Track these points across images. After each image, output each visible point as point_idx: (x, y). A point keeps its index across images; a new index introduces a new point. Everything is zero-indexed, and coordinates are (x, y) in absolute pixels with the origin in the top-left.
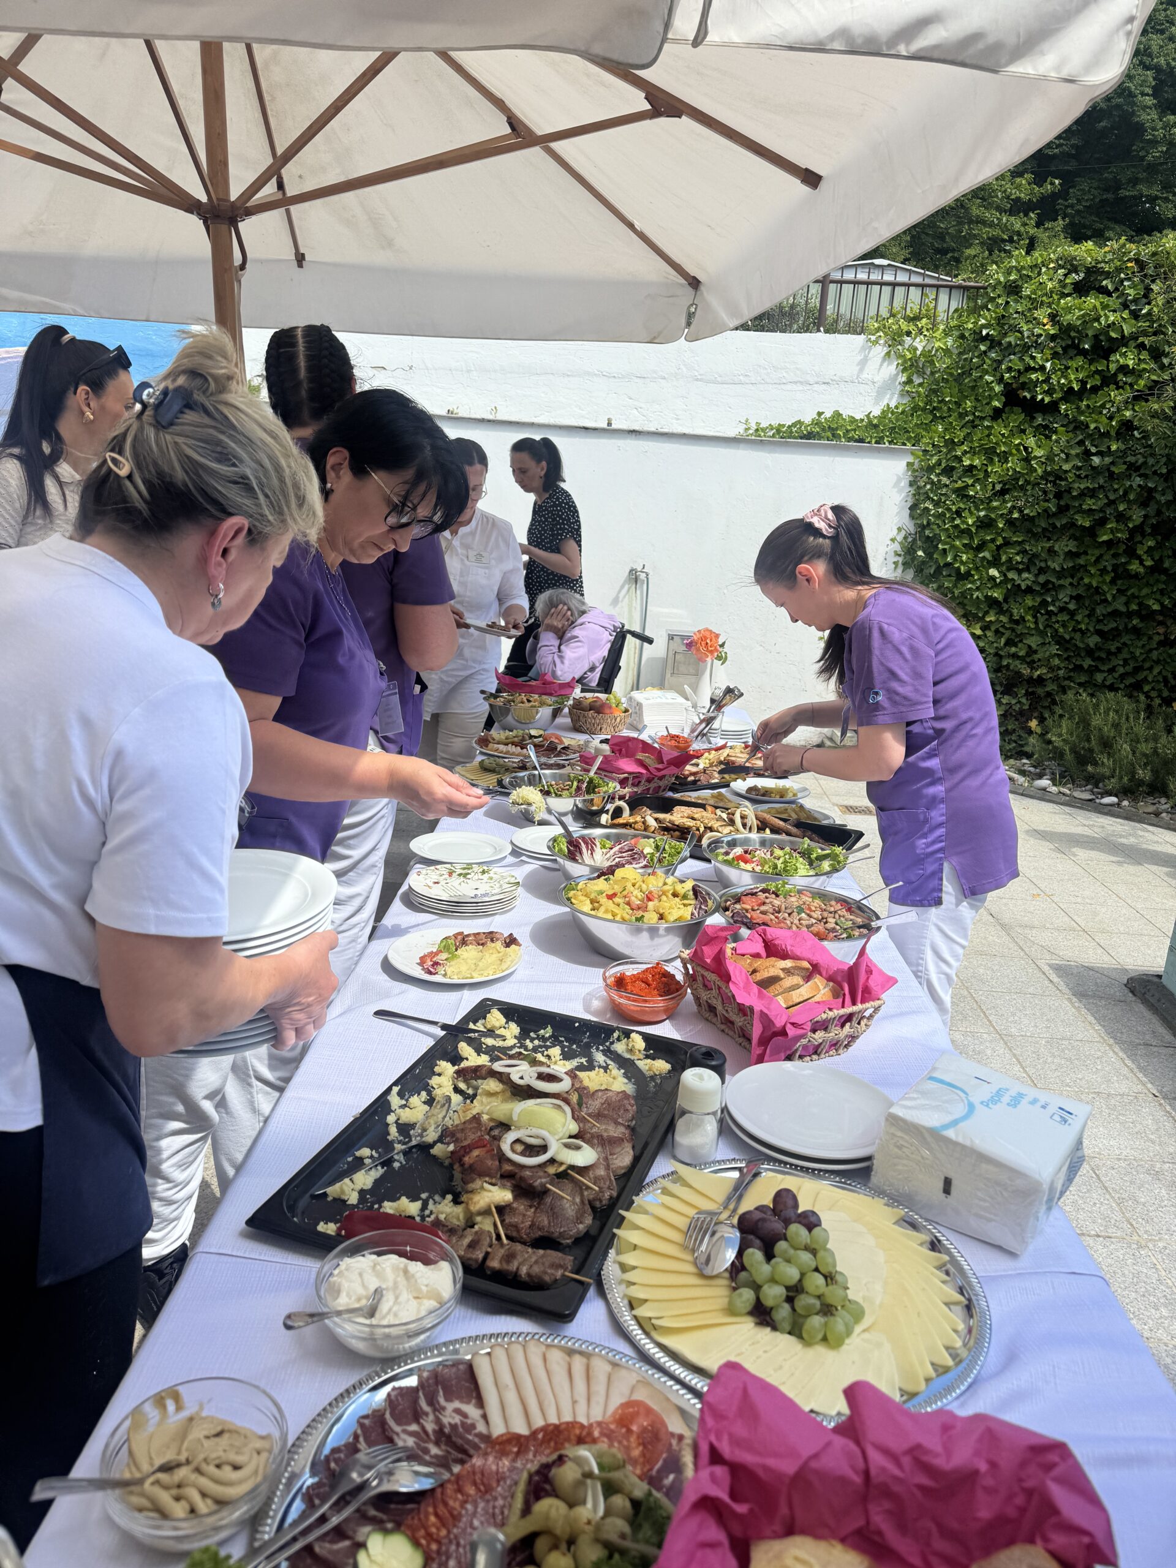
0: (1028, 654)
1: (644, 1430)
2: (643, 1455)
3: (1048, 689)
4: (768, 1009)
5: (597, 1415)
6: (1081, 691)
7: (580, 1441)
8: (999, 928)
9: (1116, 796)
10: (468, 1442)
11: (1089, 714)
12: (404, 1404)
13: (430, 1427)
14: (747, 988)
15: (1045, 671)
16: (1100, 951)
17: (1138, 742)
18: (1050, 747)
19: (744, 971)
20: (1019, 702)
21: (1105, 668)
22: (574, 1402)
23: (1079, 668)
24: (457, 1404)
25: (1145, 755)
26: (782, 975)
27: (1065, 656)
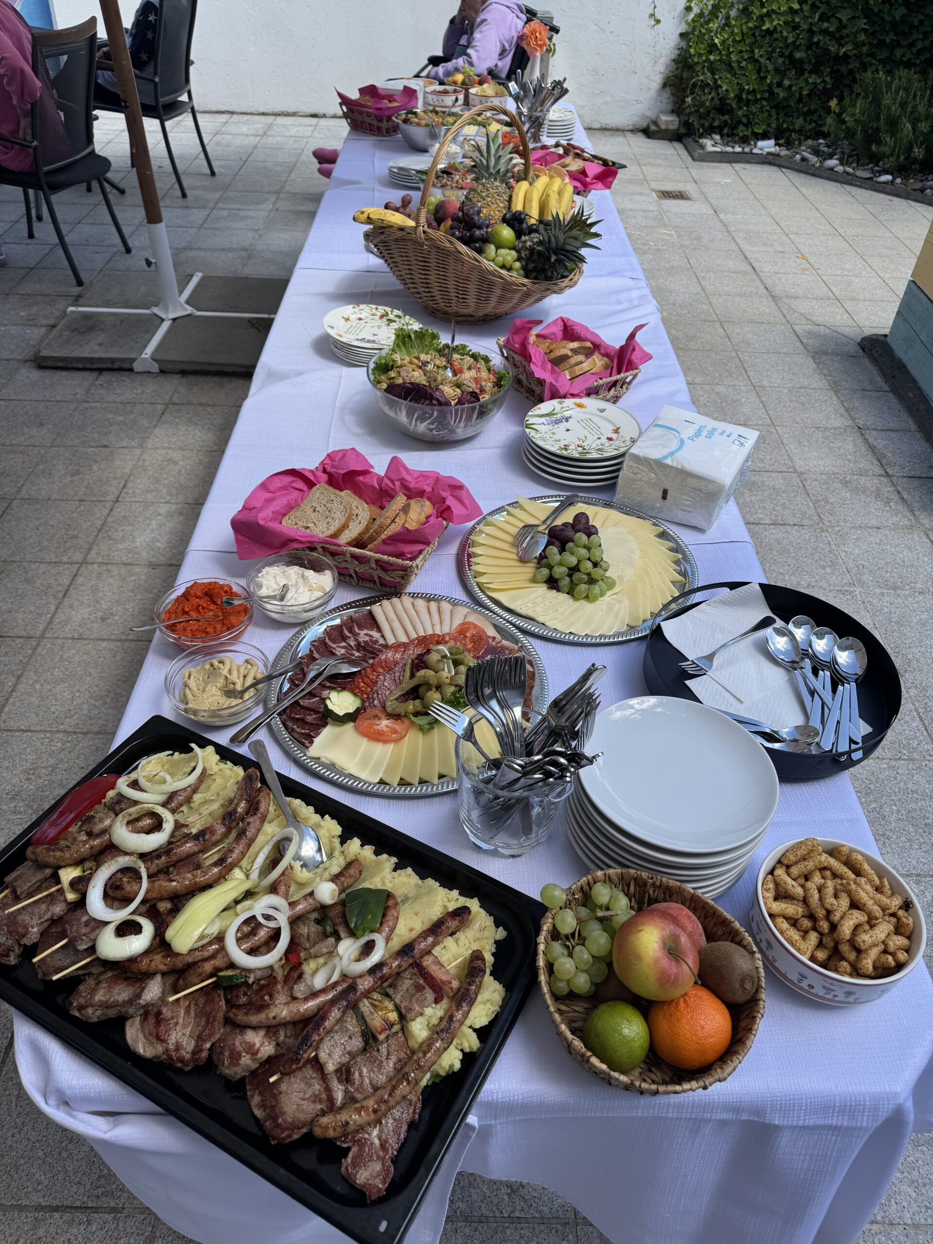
0: (838, 30)
1: (473, 636)
2: (474, 647)
3: (851, 67)
4: (556, 381)
5: (446, 630)
6: (880, 68)
7: (438, 643)
8: (770, 299)
9: (892, 174)
10: (376, 649)
11: (882, 93)
12: (335, 634)
13: (352, 643)
14: (543, 368)
15: (850, 48)
16: (846, 316)
17: (919, 120)
18: (844, 127)
19: (543, 352)
20: (824, 81)
21: (905, 43)
22: (433, 625)
23: (881, 43)
24: (366, 631)
25: (923, 134)
26: (570, 354)
27: (871, 31)
